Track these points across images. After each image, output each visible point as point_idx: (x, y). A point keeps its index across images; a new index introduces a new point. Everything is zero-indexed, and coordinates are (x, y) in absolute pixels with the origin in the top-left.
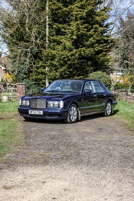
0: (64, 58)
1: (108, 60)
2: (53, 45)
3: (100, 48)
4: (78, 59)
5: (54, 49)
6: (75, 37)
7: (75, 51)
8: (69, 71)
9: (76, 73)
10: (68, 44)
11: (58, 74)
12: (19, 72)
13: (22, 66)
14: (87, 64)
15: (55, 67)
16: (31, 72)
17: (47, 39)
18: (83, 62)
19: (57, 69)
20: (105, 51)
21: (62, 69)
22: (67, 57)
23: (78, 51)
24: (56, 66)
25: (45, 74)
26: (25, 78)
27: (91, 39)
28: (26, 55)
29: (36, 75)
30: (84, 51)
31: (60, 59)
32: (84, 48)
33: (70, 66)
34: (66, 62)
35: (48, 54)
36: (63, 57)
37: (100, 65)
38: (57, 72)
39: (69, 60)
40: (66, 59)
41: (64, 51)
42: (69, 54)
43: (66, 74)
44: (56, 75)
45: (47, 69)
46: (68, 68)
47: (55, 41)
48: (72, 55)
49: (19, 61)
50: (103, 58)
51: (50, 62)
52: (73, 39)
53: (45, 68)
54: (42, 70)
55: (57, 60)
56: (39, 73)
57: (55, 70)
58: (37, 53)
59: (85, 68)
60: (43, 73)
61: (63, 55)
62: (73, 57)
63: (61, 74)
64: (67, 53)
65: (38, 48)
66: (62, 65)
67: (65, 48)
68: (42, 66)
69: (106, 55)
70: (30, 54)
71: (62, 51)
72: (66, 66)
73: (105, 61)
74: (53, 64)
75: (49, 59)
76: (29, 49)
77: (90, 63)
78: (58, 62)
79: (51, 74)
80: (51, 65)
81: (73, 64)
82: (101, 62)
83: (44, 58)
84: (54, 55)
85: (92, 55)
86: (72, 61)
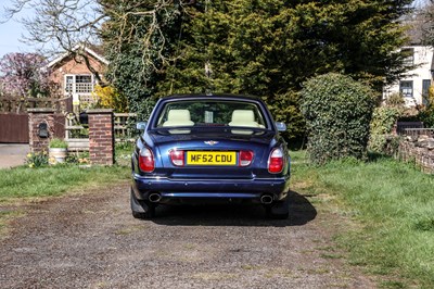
0: (253, 34)
1: (391, 38)
3: (363, 4)
4: (296, 38)
5: (226, 11)
7: (284, 13)
8: (268, 75)
9: (290, 79)
11: (237, 82)
12: (129, 77)
13: (136, 62)
14: (326, 51)
15: (229, 61)
16: (162, 77)
18: (311, 47)
19: (235, 67)
20: (383, 12)
21: (253, 65)
22: (263, 31)
23: (296, 15)
24: (230, 59)
25: (203, 83)
26: (145, 96)
28: (143, 30)
29: (176, 87)
30: (313, 13)
31: (241, 39)
32: (313, 4)
33: (274, 58)
34: (257, 48)
35: (208, 26)
36: (249, 31)
37: (364, 54)
38: (234, 76)
39: (268, 41)
40: (258, 39)
41: (253, 15)
42: (268, 23)
43: (260, 82)
44: (230, 86)
45: (208, 68)
46: (265, 64)
48: (277, 25)
49: (125, 49)
50: (373, 33)
51: (214, 49)
53: (200, 63)
54: (194, 72)
55: (231, 41)
56: (185, 80)
58: (178, 21)
59: (317, 65)
60: (194, 81)
61: (249, 27)
62: (279, 31)
63: (247, 83)
64: (259, 19)
65: (180, 9)
66: (248, 57)
67: (255, 6)
68: (192, 59)
69: (384, 23)
70: (154, 25)
71: (246, 13)
72: (260, 58)
73: (382, 42)
74: (223, 53)
75: (210, 40)
76: (153, 12)
77: (333, 48)
78: (236, 46)
79: (216, 82)
80: (219, 57)
81: (281, 53)
82: (369, 44)
83: (197, 36)
84: (225, 28)
85: (337, 23)
86: (277, 43)
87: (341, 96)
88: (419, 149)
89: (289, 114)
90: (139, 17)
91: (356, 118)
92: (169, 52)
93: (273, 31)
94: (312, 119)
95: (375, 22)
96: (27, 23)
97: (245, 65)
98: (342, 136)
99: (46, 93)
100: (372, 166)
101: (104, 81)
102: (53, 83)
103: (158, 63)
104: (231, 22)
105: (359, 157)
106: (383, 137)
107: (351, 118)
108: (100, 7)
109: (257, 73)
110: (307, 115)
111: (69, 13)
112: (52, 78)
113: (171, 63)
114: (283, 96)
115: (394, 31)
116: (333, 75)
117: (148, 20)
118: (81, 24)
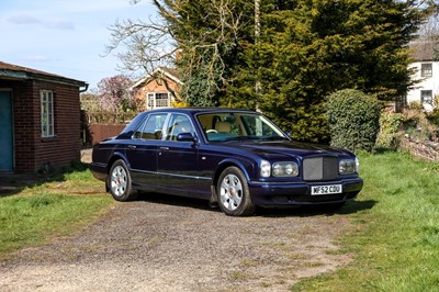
0: (292, 60)
1: (399, 59)
2: (269, 33)
3: (377, 34)
5: (271, 42)
6: (315, 12)
8: (305, 90)
10: (302, 28)
11: (281, 96)
12: (198, 95)
13: (203, 82)
14: (350, 71)
15: (273, 80)
16: (222, 94)
17: (256, 20)
18: (336, 68)
19: (280, 85)
20: (393, 40)
21: (292, 83)
22: (300, 57)
23: (325, 44)
24: (275, 78)
25: (255, 98)
27: (355, 15)
28: (208, 58)
29: (234, 102)
30: (338, 42)
31: (283, 63)
32: (338, 36)
33: (309, 77)
34: (296, 70)
35: (258, 54)
36: (289, 57)
37: (379, 72)
38: (278, 92)
39: (304, 64)
40: (296, 63)
41: (292, 45)
42: (304, 50)
43: (298, 96)
44: (277, 100)
45: (258, 85)
46: (303, 82)
47: (273, 23)
48: (311, 52)
49: (195, 73)
50: (385, 56)
51: (262, 71)
52: (310, 16)
53: (253, 82)
55: (276, 65)
56: (241, 95)
57: (273, 88)
58: (235, 51)
59: (343, 82)
60: (248, 96)
61: (289, 54)
62: (312, 56)
64: (296, 48)
65: (236, 42)
66: (289, 77)
67: (294, 38)
68: (245, 80)
69: (394, 48)
70: (216, 55)
71: (287, 44)
72: (298, 77)
73: (393, 63)
74: (269, 75)
75: (259, 65)
76: (215, 45)
77: (355, 68)
78: (280, 69)
79: (265, 97)
80: (266, 78)
81: (314, 73)
82: (383, 64)
83: (249, 62)
84: (270, 55)
85: (357, 49)
86: (311, 66)
87: (355, 106)
88: (412, 144)
89: (321, 120)
90: (204, 49)
91: (366, 121)
92: (228, 74)
93: (308, 56)
94: (334, 123)
95: (387, 48)
96: (122, 57)
97: (287, 83)
98: (356, 135)
99: (134, 108)
100: (379, 156)
101: (179, 98)
102: (138, 100)
103: (220, 84)
104: (275, 51)
105: (370, 151)
106: (390, 136)
107: (362, 122)
108: (175, 42)
109: (297, 88)
110: (330, 120)
111: (152, 47)
112: (138, 96)
113: (230, 83)
114: (317, 107)
115: (402, 53)
116: (348, 91)
117: (212, 50)
118: (161, 55)
